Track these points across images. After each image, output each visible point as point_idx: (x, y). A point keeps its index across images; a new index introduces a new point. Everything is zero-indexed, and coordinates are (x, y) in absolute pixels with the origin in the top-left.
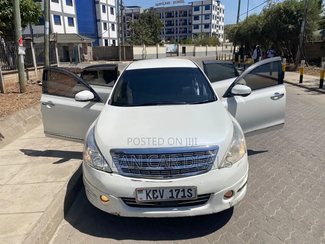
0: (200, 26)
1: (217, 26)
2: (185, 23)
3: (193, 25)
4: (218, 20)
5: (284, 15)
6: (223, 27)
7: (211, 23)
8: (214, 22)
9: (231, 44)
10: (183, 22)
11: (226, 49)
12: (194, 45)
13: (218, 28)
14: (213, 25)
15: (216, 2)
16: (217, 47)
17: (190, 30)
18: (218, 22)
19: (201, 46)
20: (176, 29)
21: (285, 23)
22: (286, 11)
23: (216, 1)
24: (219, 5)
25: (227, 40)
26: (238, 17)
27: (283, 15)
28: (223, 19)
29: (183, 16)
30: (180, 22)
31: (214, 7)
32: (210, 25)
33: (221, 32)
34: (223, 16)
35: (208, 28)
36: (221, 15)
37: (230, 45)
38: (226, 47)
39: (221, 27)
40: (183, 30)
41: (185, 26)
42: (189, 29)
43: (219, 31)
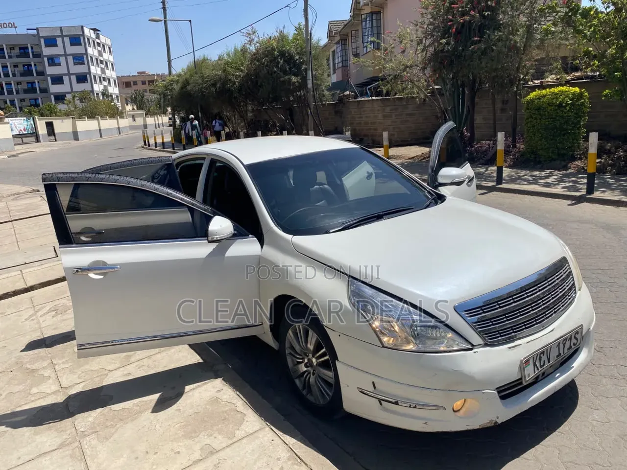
0: (66, 79)
1: (104, 79)
2: (28, 72)
3: (49, 75)
4: (102, 66)
5: (281, 60)
6: (115, 81)
7: (90, 73)
8: (95, 70)
9: (142, 112)
10: (21, 68)
11: (134, 124)
12: (72, 118)
13: (105, 83)
14: (94, 76)
15: (92, 32)
16: (117, 119)
17: (43, 86)
18: (103, 71)
19: (86, 118)
20: (6, 84)
21: (285, 73)
22: (282, 54)
23: (92, 29)
24: (98, 37)
25: (127, 105)
26: (169, 61)
27: (279, 60)
28: (112, 64)
29: (18, 57)
30: (13, 70)
31: (88, 39)
32: (88, 76)
33: (114, 90)
34: (111, 58)
35: (84, 82)
36: (106, 56)
37: (140, 116)
38: (134, 120)
39: (112, 81)
40: (25, 86)
41: (29, 79)
42: (39, 85)
43: (109, 87)
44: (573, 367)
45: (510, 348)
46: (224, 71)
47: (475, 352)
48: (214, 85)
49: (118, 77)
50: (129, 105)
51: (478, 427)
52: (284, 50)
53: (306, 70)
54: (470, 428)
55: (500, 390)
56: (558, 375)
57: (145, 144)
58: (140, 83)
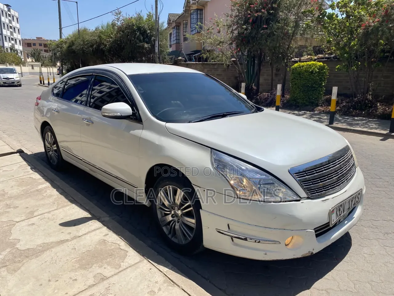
1: (12, 39)
4: (11, 30)
5: (138, 32)
6: (20, 41)
7: (2, 34)
8: (6, 32)
9: (39, 64)
11: (33, 71)
13: (13, 42)
14: (5, 36)
15: (5, 6)
16: (21, 67)
18: (12, 34)
21: (140, 41)
22: (139, 29)
23: (5, 5)
24: (9, 10)
25: (28, 58)
26: (61, 29)
27: (137, 33)
28: (19, 30)
31: (2, 11)
32: (1, 36)
33: (19, 47)
34: (18, 26)
36: (14, 24)
37: (37, 66)
38: (33, 68)
39: (18, 41)
43: (15, 45)
44: (354, 217)
45: (323, 201)
46: (100, 37)
47: (302, 203)
48: (92, 46)
49: (22, 39)
50: (30, 58)
51: (301, 257)
52: (140, 26)
53: (154, 41)
54: (295, 257)
55: (316, 230)
56: (346, 222)
57: (41, 83)
58: (37, 45)
